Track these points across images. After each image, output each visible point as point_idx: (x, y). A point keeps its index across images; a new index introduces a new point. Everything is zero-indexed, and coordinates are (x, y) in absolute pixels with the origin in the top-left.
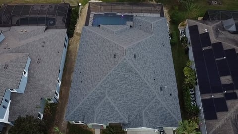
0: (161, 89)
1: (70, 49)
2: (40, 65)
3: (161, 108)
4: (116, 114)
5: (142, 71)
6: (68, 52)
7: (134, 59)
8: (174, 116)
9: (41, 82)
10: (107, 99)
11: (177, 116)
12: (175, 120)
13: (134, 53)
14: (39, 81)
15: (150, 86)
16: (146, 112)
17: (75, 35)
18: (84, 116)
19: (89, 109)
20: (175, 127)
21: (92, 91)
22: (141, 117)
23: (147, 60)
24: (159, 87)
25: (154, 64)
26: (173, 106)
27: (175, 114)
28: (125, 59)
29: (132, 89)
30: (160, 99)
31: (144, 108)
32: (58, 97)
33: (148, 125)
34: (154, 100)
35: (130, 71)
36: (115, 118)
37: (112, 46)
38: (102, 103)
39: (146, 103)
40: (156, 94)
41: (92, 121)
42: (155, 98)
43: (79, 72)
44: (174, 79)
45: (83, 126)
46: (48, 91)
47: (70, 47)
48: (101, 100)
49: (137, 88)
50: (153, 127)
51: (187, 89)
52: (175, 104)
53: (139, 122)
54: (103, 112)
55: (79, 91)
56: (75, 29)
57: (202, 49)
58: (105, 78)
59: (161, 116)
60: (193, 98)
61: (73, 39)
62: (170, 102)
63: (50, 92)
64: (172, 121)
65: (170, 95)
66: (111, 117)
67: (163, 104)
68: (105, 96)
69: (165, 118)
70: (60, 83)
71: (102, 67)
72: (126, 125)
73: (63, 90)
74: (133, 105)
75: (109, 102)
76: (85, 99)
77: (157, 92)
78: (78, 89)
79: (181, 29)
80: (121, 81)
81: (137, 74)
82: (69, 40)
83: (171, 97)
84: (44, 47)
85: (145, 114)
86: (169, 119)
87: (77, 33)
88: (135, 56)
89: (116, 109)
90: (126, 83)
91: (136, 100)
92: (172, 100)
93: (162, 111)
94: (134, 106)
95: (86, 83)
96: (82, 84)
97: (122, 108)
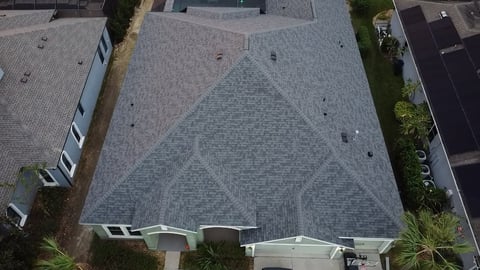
0: (345, 138)
1: (114, 67)
2: (26, 86)
3: (348, 186)
4: (222, 203)
5: (292, 91)
6: (109, 72)
7: (270, 62)
8: (384, 207)
9: (25, 127)
10: (197, 161)
11: (393, 208)
12: (389, 218)
13: (270, 48)
14: (19, 123)
15: (315, 129)
16: (304, 197)
17: (128, 38)
18: (134, 210)
19: (147, 190)
20: (389, 237)
21: (158, 142)
22: (292, 211)
23: (304, 69)
24: (338, 134)
25: (321, 80)
26: (379, 182)
27: (385, 202)
28: (247, 59)
29: (267, 136)
30: (342, 162)
31: (301, 186)
32: (72, 173)
33: (313, 231)
34: (326, 164)
35: (260, 90)
36: (219, 212)
37: (214, 37)
38: (182, 171)
39: (304, 174)
40: (333, 149)
41: (154, 220)
42: (330, 160)
43: (129, 103)
44: (376, 121)
45: (133, 244)
46: (41, 149)
47: (115, 62)
48: (181, 165)
49: (280, 132)
50: (328, 239)
51: (409, 148)
52: (384, 177)
53: (287, 222)
54: (185, 196)
55: (124, 147)
56: (129, 26)
57: (439, 54)
58: (192, 108)
59: (348, 209)
60: (426, 171)
61: (123, 46)
62: (371, 171)
63: (47, 153)
64: (380, 221)
65: (370, 155)
66: (209, 212)
67: (353, 173)
68: (192, 154)
69: (361, 213)
70: (83, 139)
71: (186, 84)
72: (250, 236)
73: (89, 157)
74: (271, 178)
75: (204, 170)
76: (139, 162)
77: (333, 144)
78: (121, 143)
79: (378, 25)
80: (237, 116)
81: (279, 96)
82: (114, 48)
83: (372, 161)
84: (44, 50)
85: (303, 202)
86: (370, 216)
87: (134, 34)
88: (274, 57)
89: (224, 187)
90: (250, 121)
91: (278, 164)
92: (374, 168)
93: (350, 193)
94: (272, 181)
95: (143, 126)
96: (135, 129)
97: (239, 186)
